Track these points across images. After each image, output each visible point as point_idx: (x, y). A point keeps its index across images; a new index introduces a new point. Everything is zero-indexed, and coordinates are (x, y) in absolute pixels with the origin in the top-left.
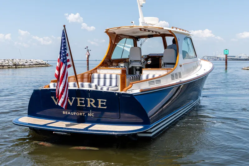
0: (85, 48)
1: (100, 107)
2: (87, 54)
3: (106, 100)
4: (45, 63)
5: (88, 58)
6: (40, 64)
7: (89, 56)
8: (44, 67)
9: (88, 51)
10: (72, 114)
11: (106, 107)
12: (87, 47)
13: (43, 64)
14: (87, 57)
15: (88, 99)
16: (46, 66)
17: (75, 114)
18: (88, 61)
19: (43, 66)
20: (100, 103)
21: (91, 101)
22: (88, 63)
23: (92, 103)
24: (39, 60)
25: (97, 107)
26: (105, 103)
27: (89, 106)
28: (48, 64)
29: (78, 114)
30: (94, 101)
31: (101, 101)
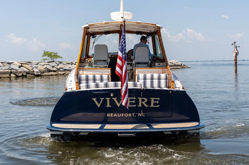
0: (233, 44)
1: (152, 106)
2: (235, 52)
3: (159, 99)
4: (181, 64)
5: (236, 57)
6: (175, 65)
7: (237, 54)
8: (180, 68)
9: (236, 48)
10: (119, 115)
11: (158, 106)
12: (235, 43)
13: (179, 65)
14: (234, 55)
15: (140, 99)
16: (182, 68)
17: (122, 115)
18: (236, 60)
19: (178, 68)
20: (153, 102)
21: (143, 100)
22: (236, 63)
23: (144, 103)
24: (174, 61)
25: (149, 106)
26: (158, 102)
27: (140, 105)
28: (184, 65)
29: (126, 115)
30: (146, 100)
31: (154, 99)
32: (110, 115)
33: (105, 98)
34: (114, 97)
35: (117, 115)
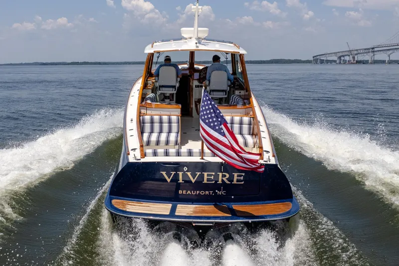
10: (194, 193)
17: (197, 193)
26: (242, 178)
29: (202, 193)
30: (228, 176)
31: (238, 175)
32: (183, 192)
33: (176, 172)
34: (187, 171)
35: (191, 193)
